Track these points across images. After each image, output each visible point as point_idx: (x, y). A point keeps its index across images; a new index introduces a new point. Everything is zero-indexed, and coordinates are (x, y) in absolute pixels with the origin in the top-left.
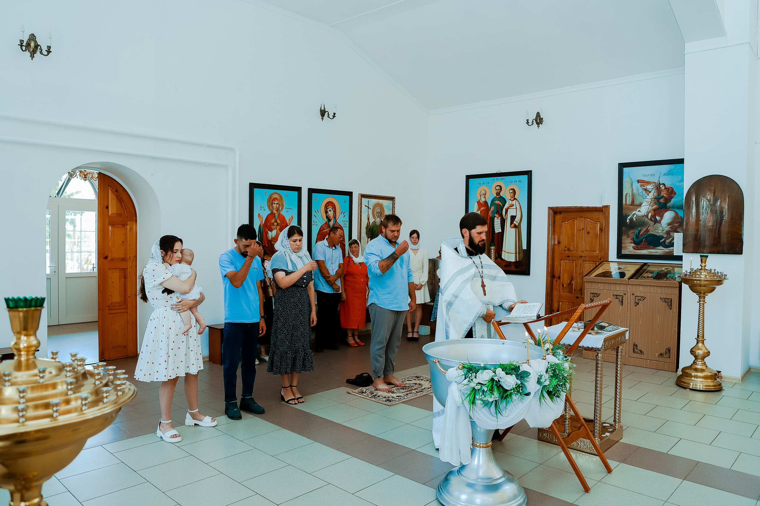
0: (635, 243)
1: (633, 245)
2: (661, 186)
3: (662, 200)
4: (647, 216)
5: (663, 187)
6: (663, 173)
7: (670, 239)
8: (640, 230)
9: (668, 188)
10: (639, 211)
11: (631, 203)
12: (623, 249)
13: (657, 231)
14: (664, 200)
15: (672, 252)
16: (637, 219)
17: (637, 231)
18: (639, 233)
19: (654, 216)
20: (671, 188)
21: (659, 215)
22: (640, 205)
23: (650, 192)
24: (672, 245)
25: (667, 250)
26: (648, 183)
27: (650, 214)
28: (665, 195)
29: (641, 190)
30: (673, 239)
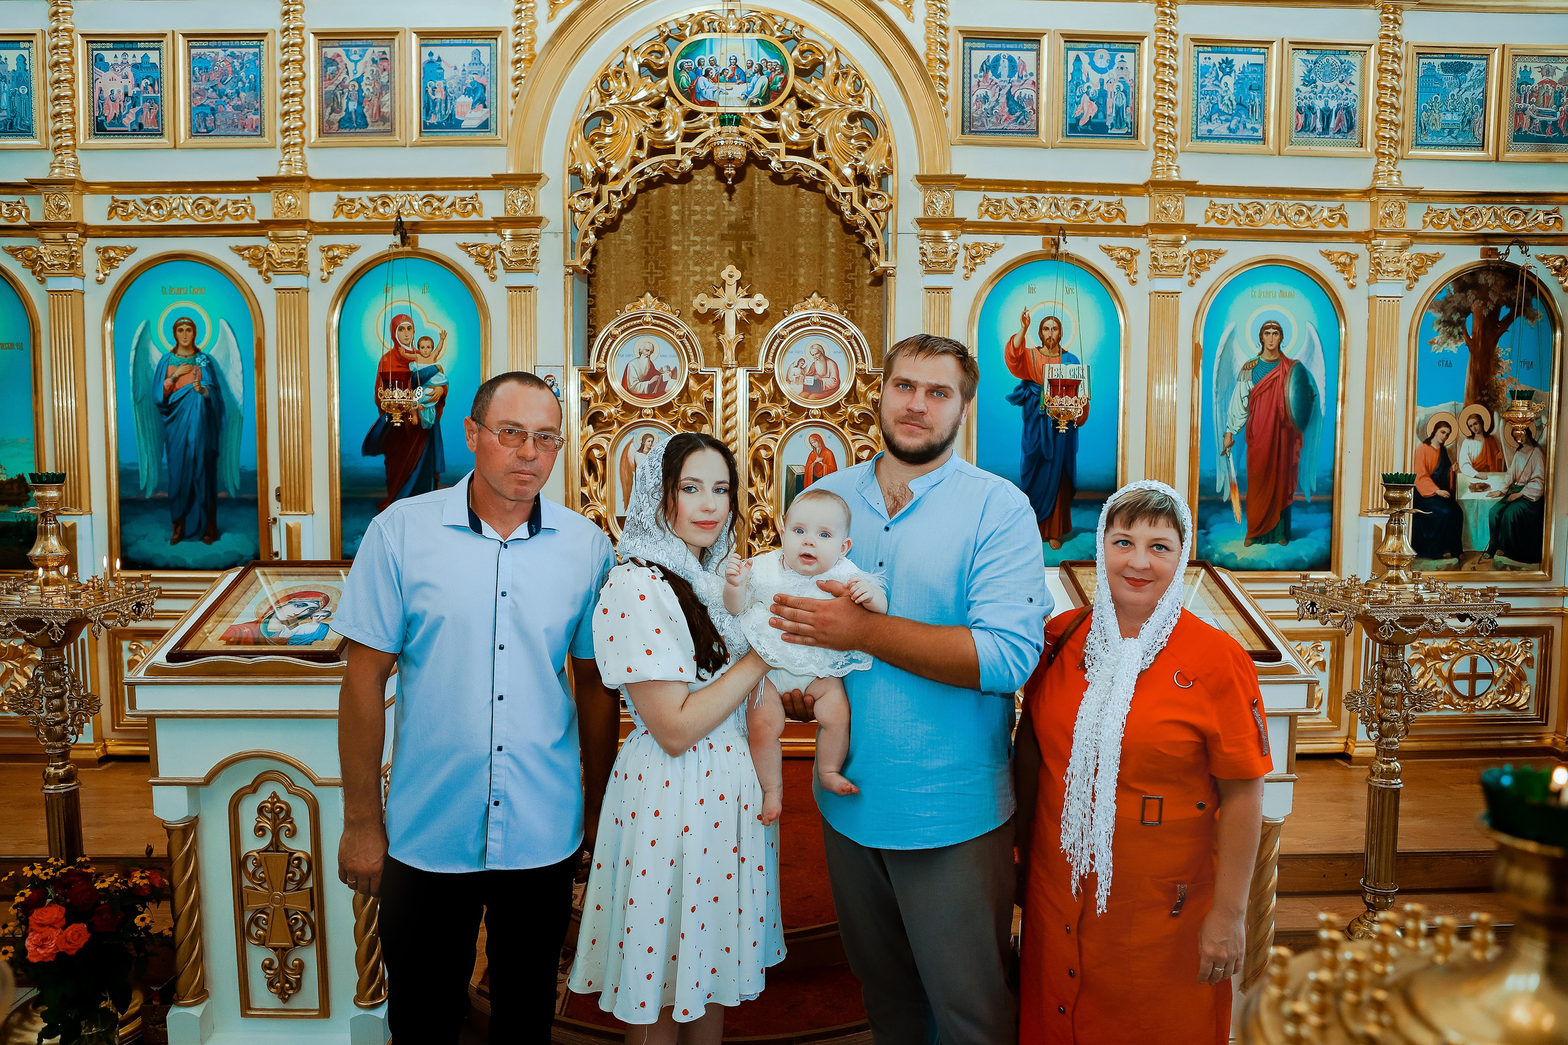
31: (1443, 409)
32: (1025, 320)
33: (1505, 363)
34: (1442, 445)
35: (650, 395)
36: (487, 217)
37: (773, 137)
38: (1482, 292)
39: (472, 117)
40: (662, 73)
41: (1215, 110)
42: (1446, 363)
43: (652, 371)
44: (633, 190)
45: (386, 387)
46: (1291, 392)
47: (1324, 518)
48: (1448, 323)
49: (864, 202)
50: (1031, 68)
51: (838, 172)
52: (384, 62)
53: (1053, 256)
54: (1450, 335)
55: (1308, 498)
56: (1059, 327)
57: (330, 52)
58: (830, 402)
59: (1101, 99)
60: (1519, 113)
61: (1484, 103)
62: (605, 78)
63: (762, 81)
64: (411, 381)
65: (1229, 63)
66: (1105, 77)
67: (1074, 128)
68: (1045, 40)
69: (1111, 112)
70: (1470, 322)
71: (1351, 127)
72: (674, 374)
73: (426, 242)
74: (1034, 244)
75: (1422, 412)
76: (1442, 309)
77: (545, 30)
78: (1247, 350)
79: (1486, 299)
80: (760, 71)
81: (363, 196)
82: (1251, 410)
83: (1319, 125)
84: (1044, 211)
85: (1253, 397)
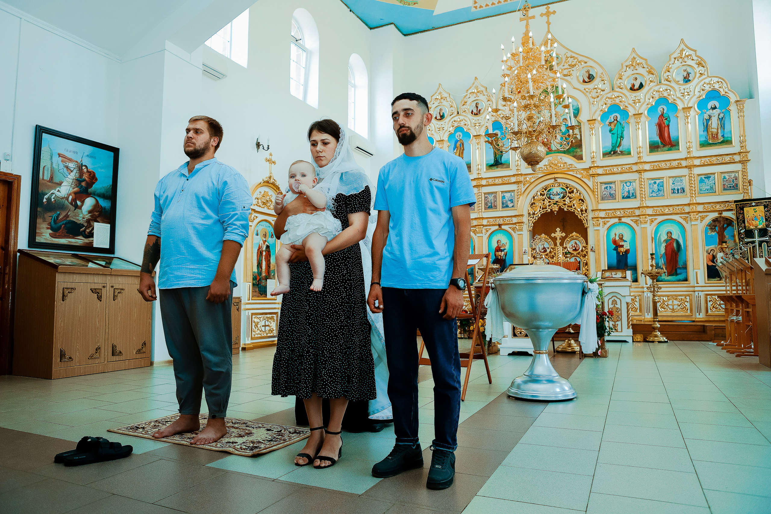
0: (52, 229)
1: (50, 231)
2: (84, 168)
3: (83, 184)
4: (67, 199)
5: (86, 170)
6: (86, 154)
7: (90, 229)
8: (59, 214)
9: (90, 172)
10: (58, 191)
11: (50, 179)
12: (38, 236)
13: (77, 218)
14: (85, 184)
15: (92, 243)
16: (55, 200)
17: (55, 215)
18: (58, 217)
19: (74, 200)
20: (93, 172)
21: (80, 200)
22: (60, 184)
23: (72, 171)
24: (91, 235)
25: (86, 241)
26: (70, 160)
27: (71, 198)
28: (86, 178)
29: (61, 166)
30: (93, 229)
31: (712, 247)
32: (615, 235)
33: (727, 236)
34: (713, 254)
35: (544, 252)
36: (514, 222)
37: (565, 204)
38: (719, 222)
39: (511, 205)
40: (543, 195)
41: (653, 191)
42: (712, 237)
43: (544, 248)
44: (540, 216)
45: (497, 251)
46: (675, 245)
47: (685, 270)
48: (711, 229)
49: (582, 214)
50: (614, 187)
51: (577, 210)
52: (495, 197)
53: (621, 223)
54: (712, 231)
55: (681, 266)
56: (622, 235)
57: (486, 196)
58: (578, 252)
59: (629, 192)
60: (724, 185)
61: (715, 184)
62: (534, 197)
63: (562, 195)
64: (502, 251)
65: (655, 182)
66: (629, 187)
67: (623, 198)
68: (616, 182)
69: (631, 194)
70: (717, 228)
71: (684, 191)
72: (548, 248)
73: (503, 227)
74: (616, 220)
75: (707, 248)
76: (710, 226)
77: (523, 189)
78: (664, 237)
79: (720, 223)
80: (562, 193)
81: (492, 220)
82: (666, 249)
83: (677, 192)
84: (618, 213)
85: (666, 246)
